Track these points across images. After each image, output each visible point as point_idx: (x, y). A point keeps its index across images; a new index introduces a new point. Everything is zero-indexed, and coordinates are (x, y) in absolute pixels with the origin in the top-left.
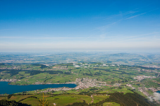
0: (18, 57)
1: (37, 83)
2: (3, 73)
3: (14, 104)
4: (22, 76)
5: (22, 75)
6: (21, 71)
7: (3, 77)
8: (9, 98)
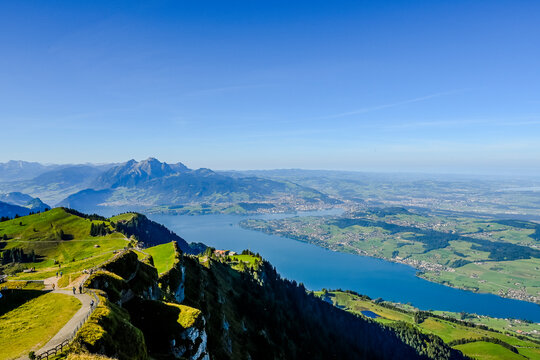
0: (447, 190)
1: (516, 294)
2: (403, 238)
3: (439, 351)
4: (459, 258)
5: (462, 255)
6: (456, 237)
7: (403, 251)
8: (420, 322)
